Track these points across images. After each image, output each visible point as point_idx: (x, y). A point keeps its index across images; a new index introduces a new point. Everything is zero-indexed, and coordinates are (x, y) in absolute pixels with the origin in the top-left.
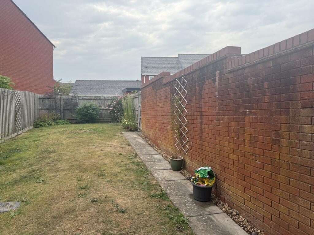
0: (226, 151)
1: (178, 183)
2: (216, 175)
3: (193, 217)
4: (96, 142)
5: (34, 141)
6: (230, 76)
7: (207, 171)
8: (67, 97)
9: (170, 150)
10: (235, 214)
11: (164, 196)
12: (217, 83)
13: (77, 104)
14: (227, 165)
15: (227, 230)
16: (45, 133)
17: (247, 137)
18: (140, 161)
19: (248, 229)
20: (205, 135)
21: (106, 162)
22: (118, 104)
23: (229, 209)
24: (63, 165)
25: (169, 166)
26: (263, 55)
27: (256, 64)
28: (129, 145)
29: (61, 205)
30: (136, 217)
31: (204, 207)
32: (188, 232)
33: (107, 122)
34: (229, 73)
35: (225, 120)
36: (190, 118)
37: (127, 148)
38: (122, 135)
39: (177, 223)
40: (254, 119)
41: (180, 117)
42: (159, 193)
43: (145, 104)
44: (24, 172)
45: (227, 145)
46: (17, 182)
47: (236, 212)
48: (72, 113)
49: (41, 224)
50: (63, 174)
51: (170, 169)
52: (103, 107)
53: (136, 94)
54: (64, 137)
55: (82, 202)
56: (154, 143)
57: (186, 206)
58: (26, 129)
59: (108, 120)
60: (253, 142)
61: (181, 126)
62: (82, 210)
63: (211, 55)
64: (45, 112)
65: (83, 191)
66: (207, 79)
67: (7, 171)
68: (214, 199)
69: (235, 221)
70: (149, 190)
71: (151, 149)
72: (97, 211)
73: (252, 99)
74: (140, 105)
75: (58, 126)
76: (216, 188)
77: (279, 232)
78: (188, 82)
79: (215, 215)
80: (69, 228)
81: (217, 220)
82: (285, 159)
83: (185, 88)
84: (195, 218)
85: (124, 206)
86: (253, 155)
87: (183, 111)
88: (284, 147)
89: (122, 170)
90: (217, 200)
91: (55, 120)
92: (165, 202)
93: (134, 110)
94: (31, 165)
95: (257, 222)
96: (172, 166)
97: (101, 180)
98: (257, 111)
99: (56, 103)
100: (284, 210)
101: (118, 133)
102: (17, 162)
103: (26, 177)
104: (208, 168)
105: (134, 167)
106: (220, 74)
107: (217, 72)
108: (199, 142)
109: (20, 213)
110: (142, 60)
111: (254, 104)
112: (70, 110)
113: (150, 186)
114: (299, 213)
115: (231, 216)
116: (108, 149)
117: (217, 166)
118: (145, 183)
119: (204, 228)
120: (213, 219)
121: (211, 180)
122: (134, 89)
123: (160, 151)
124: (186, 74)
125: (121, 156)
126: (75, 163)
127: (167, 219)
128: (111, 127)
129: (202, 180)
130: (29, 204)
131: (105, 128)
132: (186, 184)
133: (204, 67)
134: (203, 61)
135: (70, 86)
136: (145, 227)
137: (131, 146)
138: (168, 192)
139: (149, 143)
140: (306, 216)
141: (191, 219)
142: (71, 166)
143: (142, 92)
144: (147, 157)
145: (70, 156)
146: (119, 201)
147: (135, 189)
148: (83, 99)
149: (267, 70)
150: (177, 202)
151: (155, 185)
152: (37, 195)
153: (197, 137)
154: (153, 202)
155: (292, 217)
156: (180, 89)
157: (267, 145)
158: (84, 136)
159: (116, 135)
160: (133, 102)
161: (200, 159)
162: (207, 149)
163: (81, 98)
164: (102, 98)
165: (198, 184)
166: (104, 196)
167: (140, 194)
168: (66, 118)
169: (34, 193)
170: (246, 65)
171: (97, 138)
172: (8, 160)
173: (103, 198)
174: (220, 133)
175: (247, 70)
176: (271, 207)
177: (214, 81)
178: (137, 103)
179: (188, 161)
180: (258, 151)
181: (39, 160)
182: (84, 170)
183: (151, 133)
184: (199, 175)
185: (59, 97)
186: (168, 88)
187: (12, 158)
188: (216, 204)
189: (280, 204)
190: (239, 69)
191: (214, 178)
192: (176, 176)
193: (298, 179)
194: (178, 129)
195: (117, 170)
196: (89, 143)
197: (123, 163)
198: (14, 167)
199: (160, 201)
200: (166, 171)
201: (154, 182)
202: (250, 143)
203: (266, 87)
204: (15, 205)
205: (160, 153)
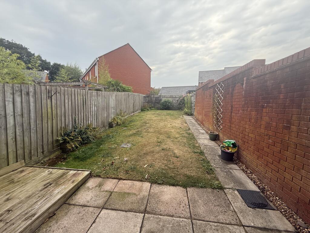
0: (246, 131)
1: (212, 148)
2: (238, 146)
3: (218, 168)
4: (168, 120)
5: (140, 117)
6: (254, 80)
7: (231, 143)
8: (156, 96)
9: (211, 128)
10: (250, 172)
11: (202, 153)
12: (244, 86)
13: (161, 100)
14: (247, 140)
15: (241, 181)
16: (146, 114)
17: (263, 123)
18: (191, 132)
19: (258, 184)
20: (233, 120)
21: (172, 131)
22: (182, 100)
23: (245, 169)
24: (151, 130)
25: (208, 137)
26: (283, 63)
27: (276, 71)
28: (186, 123)
29: (148, 149)
30: (184, 161)
31: (227, 164)
32: (213, 176)
33: (176, 110)
34: (253, 78)
35: (248, 111)
36: (224, 109)
37: (185, 124)
38: (183, 117)
39: (207, 169)
40: (270, 111)
41: (218, 108)
42: (200, 151)
43: (197, 100)
44: (134, 131)
45: (248, 127)
46: (131, 135)
47: (251, 172)
48: (158, 104)
49: (139, 155)
50: (151, 134)
51: (209, 139)
52: (175, 102)
53: (193, 94)
54: (153, 116)
55: (157, 149)
56: (201, 123)
57: (215, 161)
58: (138, 112)
59: (176, 109)
60: (268, 127)
61: (218, 113)
62: (157, 153)
63: (241, 67)
64: (146, 104)
65: (159, 144)
66: (237, 83)
67: (128, 130)
68: (235, 161)
69: (248, 176)
70: (194, 148)
71: (199, 126)
72: (164, 154)
73: (270, 96)
74: (195, 100)
75: (152, 111)
76: (238, 154)
77: (282, 191)
78: (224, 85)
79: (234, 170)
80: (150, 160)
81: (235, 173)
82: (293, 141)
83: (222, 90)
84: (219, 169)
85: (178, 154)
86: (267, 136)
87: (220, 104)
88: (293, 132)
89: (180, 136)
90: (237, 161)
91: (150, 108)
92: (202, 157)
93: (191, 103)
94: (138, 128)
95: (265, 181)
96: (210, 137)
97: (168, 140)
98: (273, 105)
99: (151, 99)
100: (288, 176)
101: (181, 116)
102: (132, 126)
103: (135, 134)
104: (232, 141)
105: (187, 135)
106: (247, 80)
107: (245, 78)
108: (229, 124)
109: (131, 149)
110: (199, 73)
111: (271, 100)
112: (158, 103)
113: (194, 147)
114: (301, 181)
115: (246, 173)
116: (174, 124)
117: (240, 140)
118: (192, 145)
119: (224, 176)
120: (232, 172)
121: (234, 149)
122: (192, 91)
123: (204, 128)
124: (224, 80)
125: (181, 129)
126: (157, 129)
127: (201, 166)
128: (177, 113)
129: (228, 148)
130: (135, 145)
131: (174, 113)
132: (218, 149)
133: (236, 75)
134: (235, 71)
135: (159, 90)
136: (188, 167)
137: (187, 124)
138: (205, 151)
139: (198, 123)
140: (307, 185)
141: (216, 169)
142: (155, 131)
143: (196, 93)
144: (196, 131)
145: (155, 126)
146: (176, 151)
147: (185, 147)
148: (164, 97)
149: (285, 75)
150: (209, 158)
151: (197, 146)
152: (139, 142)
153: (228, 121)
154: (194, 155)
155: (294, 183)
156: (219, 90)
157: (279, 129)
158: (163, 116)
159: (179, 117)
160: (191, 98)
161: (228, 135)
162: (234, 129)
163: (163, 97)
164: (174, 96)
165: (224, 149)
166: (168, 148)
167: (188, 150)
168: (156, 107)
169: (137, 141)
170: (267, 72)
171: (169, 118)
172: (129, 125)
173: (168, 149)
174: (244, 119)
175: (267, 76)
176: (278, 172)
177: (243, 84)
178: (193, 99)
179: (221, 135)
180: (271, 133)
181: (141, 126)
182: (161, 134)
183: (200, 117)
184: (226, 144)
185: (153, 96)
186: (212, 90)
187: (131, 125)
188: (236, 164)
189: (285, 172)
190: (261, 76)
191: (237, 148)
192: (212, 144)
193: (303, 156)
194: (216, 116)
195: (177, 136)
196: (165, 120)
197: (181, 133)
198: (131, 129)
199: (199, 155)
200: (206, 140)
201: (197, 145)
202: (265, 127)
203: (282, 87)
204: (129, 145)
205: (204, 129)
